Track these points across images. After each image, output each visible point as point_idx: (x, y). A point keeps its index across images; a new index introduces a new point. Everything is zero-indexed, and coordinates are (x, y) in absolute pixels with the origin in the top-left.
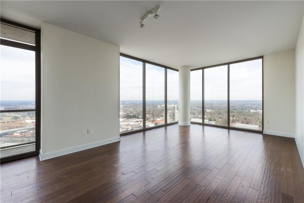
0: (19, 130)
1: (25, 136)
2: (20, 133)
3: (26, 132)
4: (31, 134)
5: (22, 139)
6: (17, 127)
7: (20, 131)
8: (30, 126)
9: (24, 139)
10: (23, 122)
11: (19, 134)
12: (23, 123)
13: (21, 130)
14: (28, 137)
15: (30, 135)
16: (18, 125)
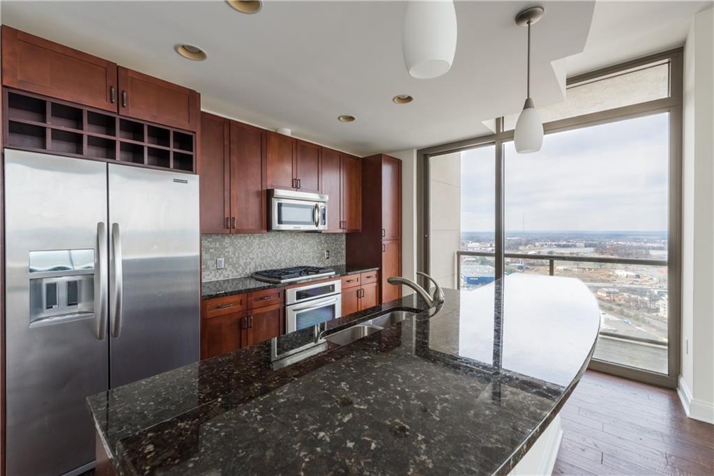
0: (605, 287)
1: (614, 300)
2: (607, 293)
3: (616, 293)
4: (625, 300)
5: (609, 305)
6: (603, 281)
7: (606, 290)
8: (623, 283)
9: (614, 307)
10: (611, 273)
11: (605, 295)
12: (611, 276)
13: (608, 287)
14: (620, 305)
15: (622, 302)
16: (603, 278)
